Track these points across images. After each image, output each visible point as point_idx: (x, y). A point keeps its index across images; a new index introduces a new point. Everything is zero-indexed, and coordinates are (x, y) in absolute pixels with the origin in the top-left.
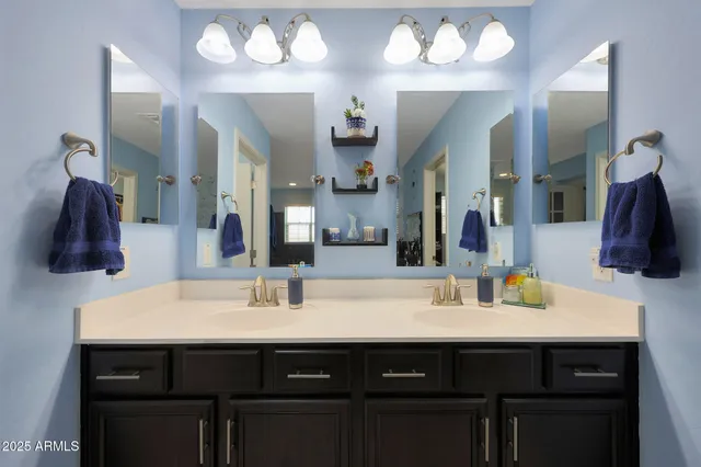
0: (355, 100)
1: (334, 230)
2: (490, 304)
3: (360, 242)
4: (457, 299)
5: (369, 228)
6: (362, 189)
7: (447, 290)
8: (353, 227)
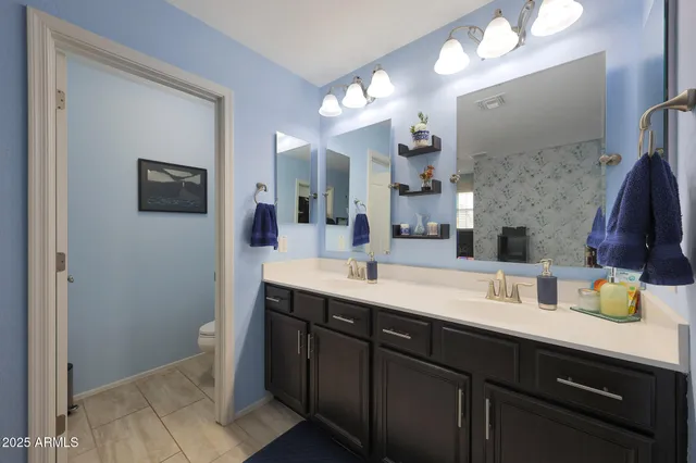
0: (420, 115)
1: (404, 226)
2: (552, 307)
3: (424, 236)
4: (516, 296)
5: (433, 224)
6: (426, 190)
7: (503, 286)
8: (420, 223)
